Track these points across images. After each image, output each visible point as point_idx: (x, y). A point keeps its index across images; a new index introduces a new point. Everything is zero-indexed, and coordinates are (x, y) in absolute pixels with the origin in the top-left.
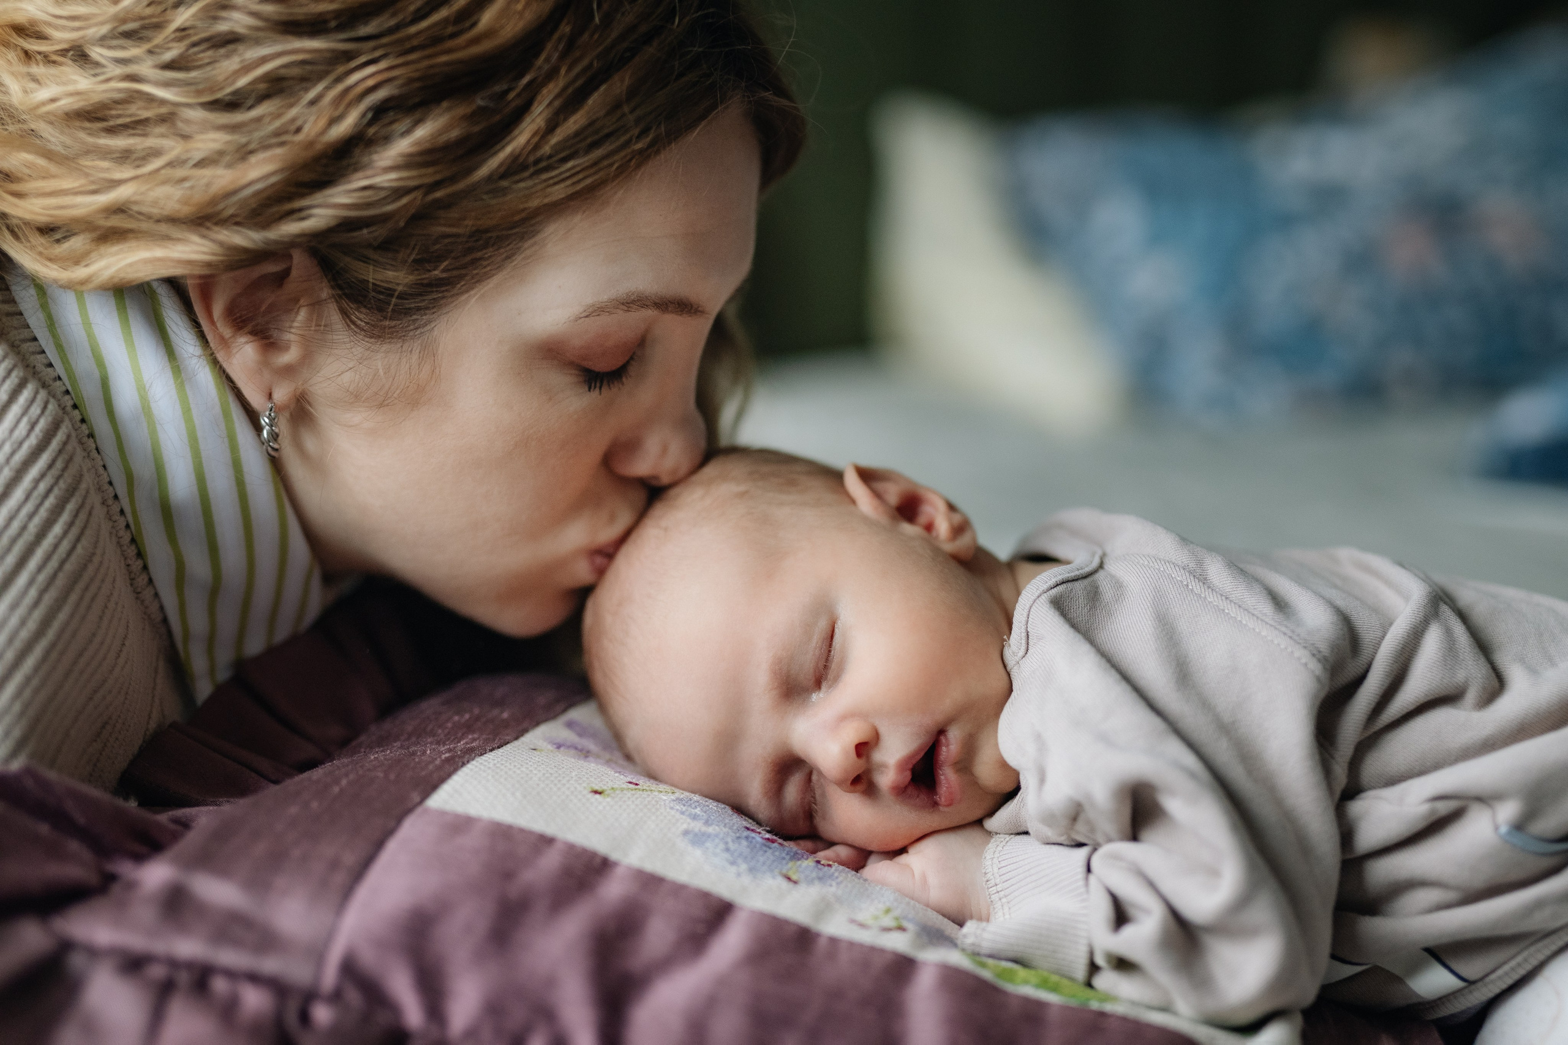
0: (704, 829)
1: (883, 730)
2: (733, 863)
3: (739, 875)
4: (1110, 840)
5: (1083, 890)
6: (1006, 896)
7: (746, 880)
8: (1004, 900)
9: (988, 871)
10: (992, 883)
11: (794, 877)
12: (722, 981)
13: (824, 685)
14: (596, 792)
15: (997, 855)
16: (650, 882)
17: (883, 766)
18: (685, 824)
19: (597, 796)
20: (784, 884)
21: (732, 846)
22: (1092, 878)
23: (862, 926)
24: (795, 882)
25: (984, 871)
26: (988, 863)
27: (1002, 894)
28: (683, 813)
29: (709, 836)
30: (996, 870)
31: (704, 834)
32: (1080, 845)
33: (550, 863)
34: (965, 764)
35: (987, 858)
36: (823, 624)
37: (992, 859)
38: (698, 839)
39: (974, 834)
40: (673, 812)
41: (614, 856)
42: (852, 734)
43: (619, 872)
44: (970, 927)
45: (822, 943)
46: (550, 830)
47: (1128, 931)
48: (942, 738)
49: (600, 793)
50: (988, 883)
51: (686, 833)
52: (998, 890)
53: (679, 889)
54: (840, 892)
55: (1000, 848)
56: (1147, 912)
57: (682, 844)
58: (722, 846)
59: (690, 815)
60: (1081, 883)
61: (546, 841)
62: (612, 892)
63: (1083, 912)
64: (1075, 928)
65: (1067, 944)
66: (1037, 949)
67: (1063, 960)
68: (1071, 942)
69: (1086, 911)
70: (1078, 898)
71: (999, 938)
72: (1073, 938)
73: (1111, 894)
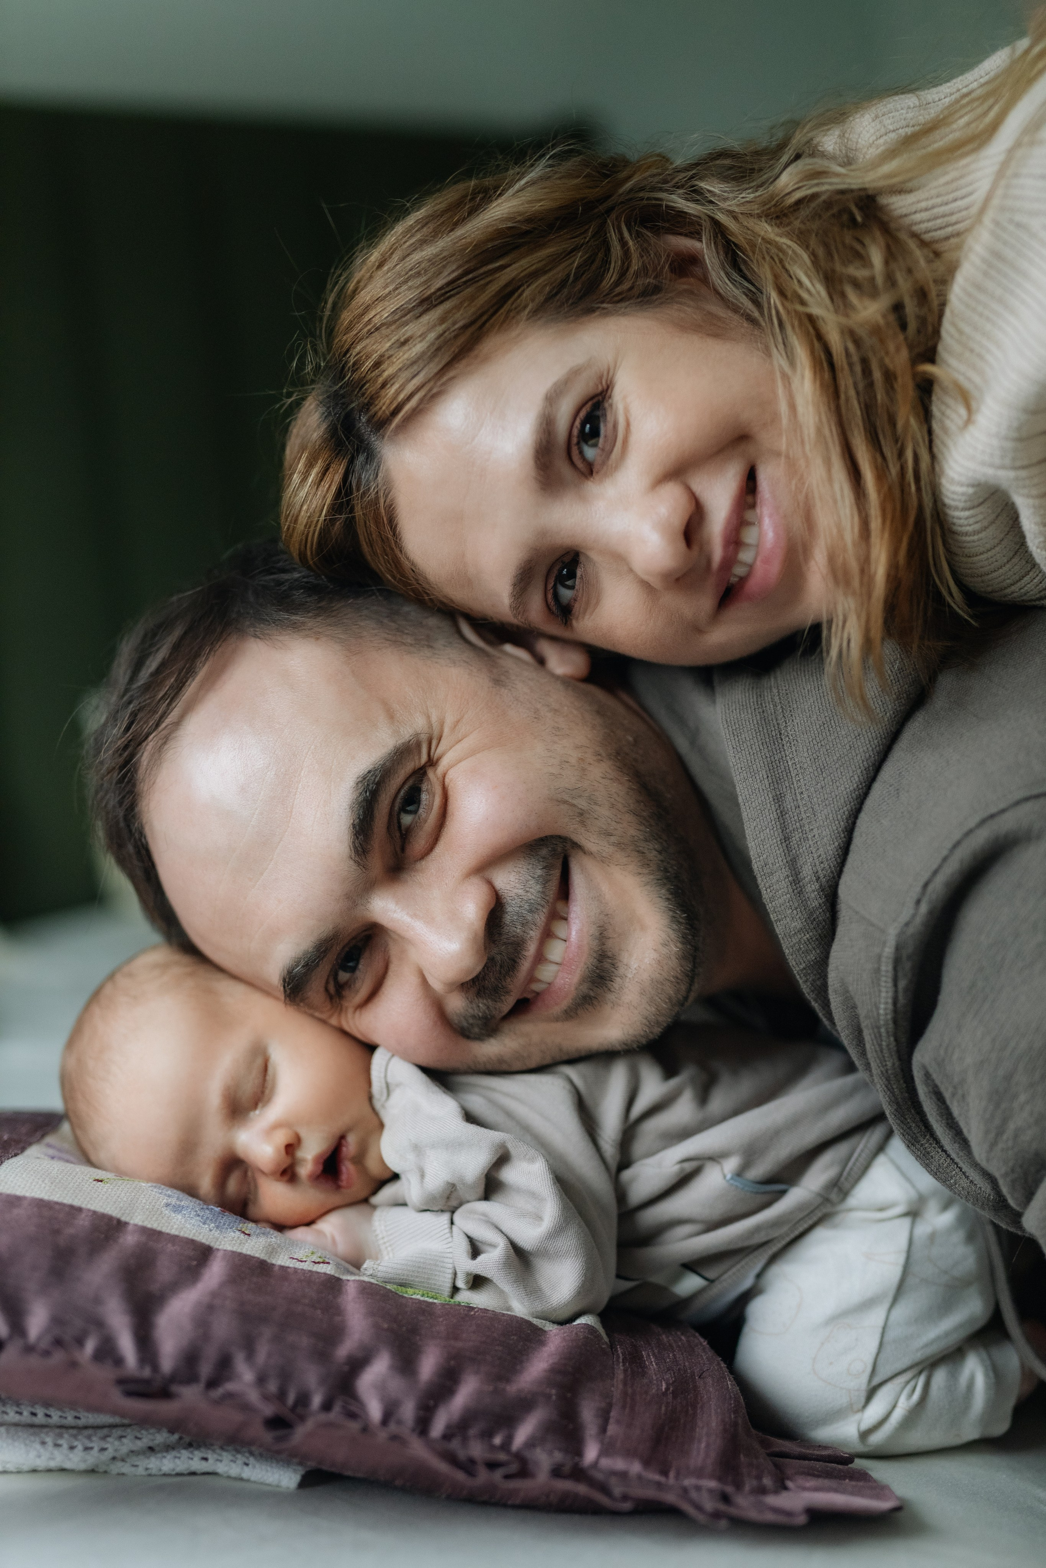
0: (178, 1203)
1: (303, 1133)
2: (204, 1223)
3: (211, 1230)
4: (467, 1202)
5: (448, 1235)
6: (390, 1244)
7: (216, 1233)
8: (389, 1248)
9: (376, 1229)
10: (380, 1237)
11: (247, 1233)
12: (214, 1294)
13: (260, 1105)
14: (98, 1181)
15: (382, 1220)
16: (152, 1235)
18: (164, 1201)
19: (100, 1183)
20: (242, 1236)
21: (202, 1214)
22: (454, 1226)
23: (299, 1261)
24: (249, 1235)
25: (373, 1230)
26: (377, 1224)
27: (387, 1244)
28: (160, 1193)
29: (183, 1207)
30: (382, 1228)
31: (179, 1206)
32: (444, 1210)
33: (83, 1222)
34: (359, 1159)
35: (376, 1221)
36: (259, 1061)
37: (379, 1221)
38: (177, 1209)
39: (363, 1208)
40: (154, 1193)
41: (124, 1218)
42: (281, 1138)
43: (130, 1228)
44: (368, 1264)
45: (276, 1269)
46: (76, 1203)
47: (482, 1258)
48: (343, 1142)
49: (101, 1181)
50: (377, 1237)
51: (167, 1205)
52: (385, 1241)
53: (174, 1239)
54: (279, 1242)
55: (384, 1215)
56: (494, 1246)
57: (167, 1212)
58: (193, 1213)
59: (165, 1195)
60: (447, 1230)
61: (75, 1210)
62: (129, 1239)
63: (448, 1250)
64: (443, 1262)
65: (437, 1273)
66: (417, 1277)
67: (435, 1284)
68: (440, 1271)
69: (451, 1250)
70: (445, 1242)
71: (390, 1270)
72: (442, 1269)
73: (469, 1237)
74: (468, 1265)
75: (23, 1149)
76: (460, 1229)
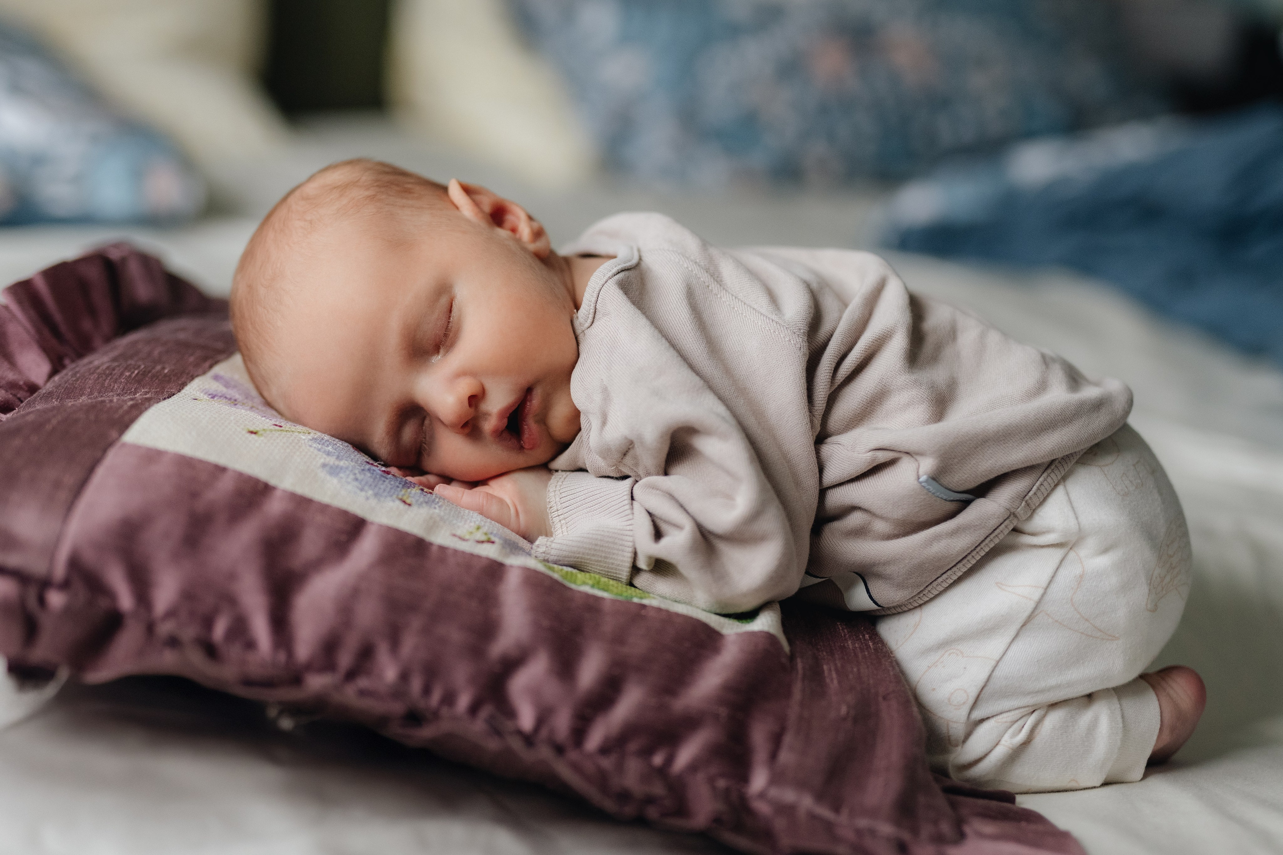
0: (337, 463)
1: (488, 386)
2: (362, 490)
3: (367, 498)
4: (648, 474)
5: (629, 512)
6: (565, 519)
7: (373, 502)
8: (563, 522)
9: (551, 500)
10: (555, 508)
11: (408, 501)
12: (363, 577)
13: (443, 350)
14: (252, 432)
15: (558, 488)
16: (302, 502)
17: (487, 415)
18: (322, 459)
19: (253, 435)
20: (402, 506)
21: (360, 477)
22: (634, 502)
23: (462, 539)
24: (410, 505)
25: (548, 500)
26: (552, 494)
27: (562, 517)
28: (319, 450)
29: (341, 468)
30: (558, 499)
31: (337, 467)
32: (625, 477)
33: (225, 486)
34: (543, 417)
35: (551, 491)
36: (443, 301)
37: (555, 491)
38: (334, 471)
40: (312, 449)
41: (272, 482)
42: (465, 388)
43: (278, 494)
44: (541, 540)
45: (434, 549)
46: (222, 461)
47: (664, 541)
48: (529, 396)
49: (255, 433)
50: (551, 509)
51: (324, 465)
52: (559, 514)
53: (324, 508)
54: (442, 514)
55: (560, 483)
56: (678, 527)
57: (322, 474)
58: (352, 476)
59: (325, 452)
60: (627, 507)
61: (221, 470)
62: (275, 507)
63: (628, 528)
64: (623, 540)
65: (616, 552)
66: (594, 555)
67: (613, 564)
68: (618, 550)
69: (631, 527)
70: (626, 518)
71: (564, 548)
72: (621, 547)
73: (650, 514)
74: (648, 548)
75: (183, 385)
76: (642, 505)
